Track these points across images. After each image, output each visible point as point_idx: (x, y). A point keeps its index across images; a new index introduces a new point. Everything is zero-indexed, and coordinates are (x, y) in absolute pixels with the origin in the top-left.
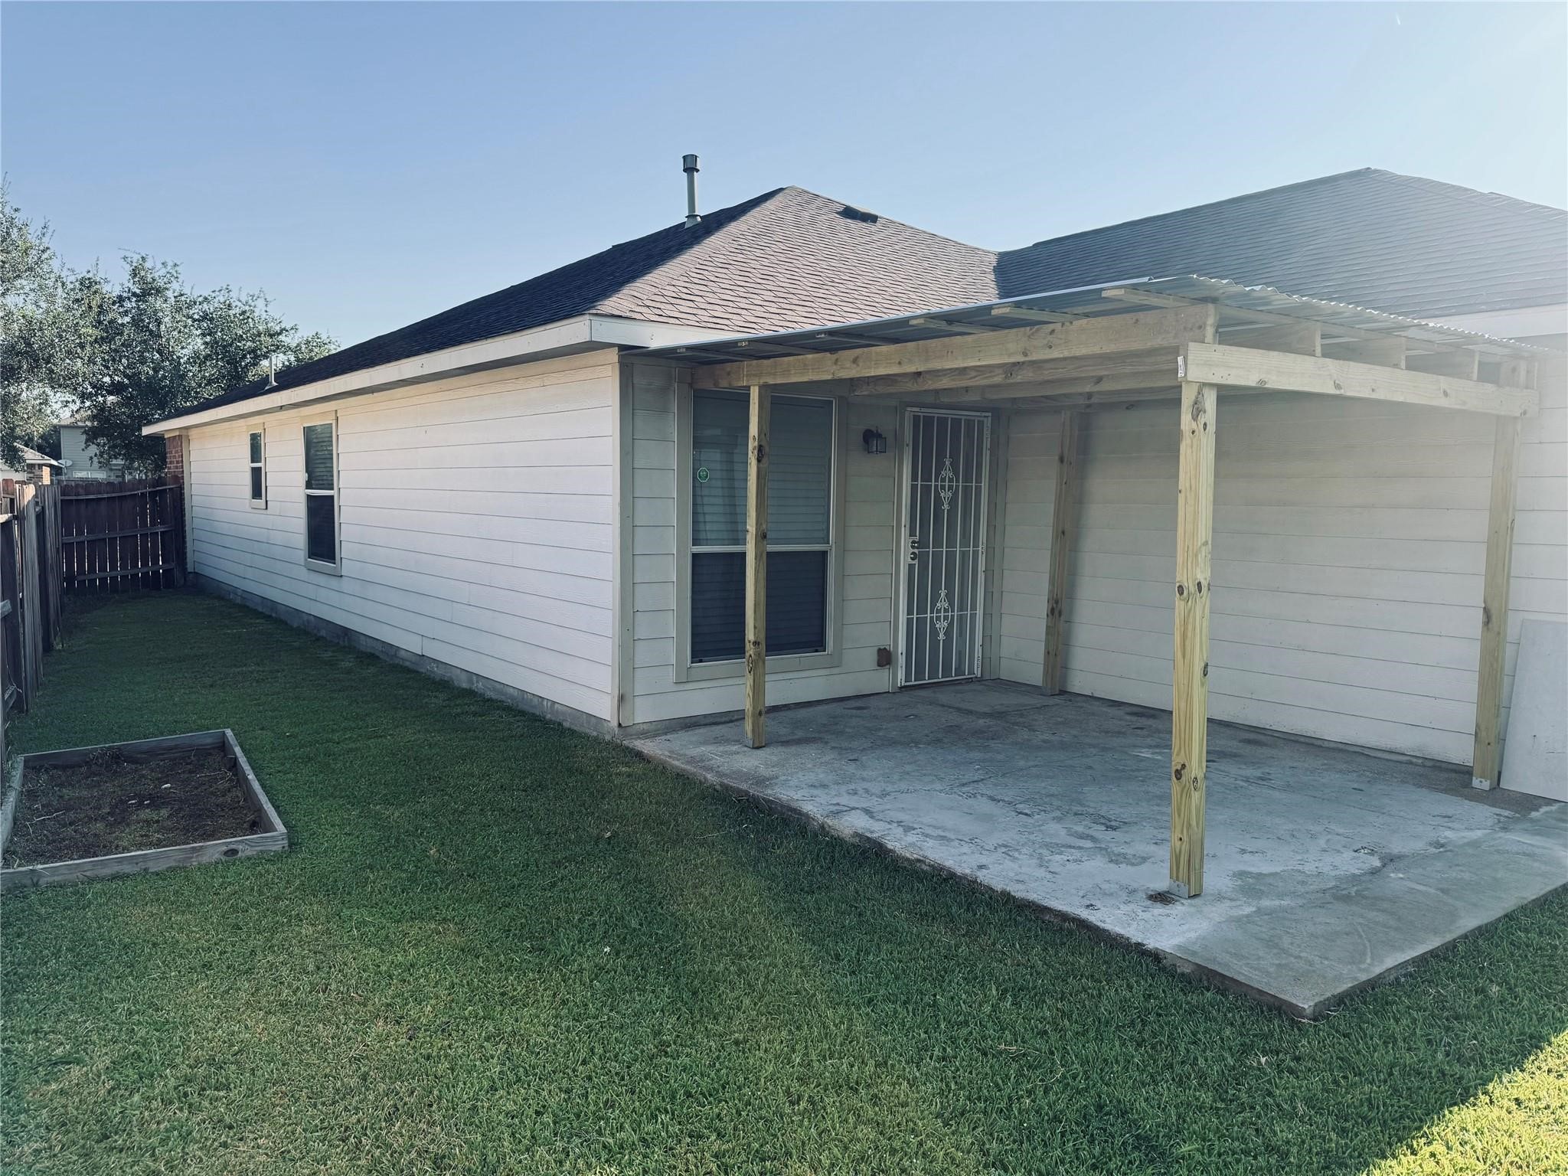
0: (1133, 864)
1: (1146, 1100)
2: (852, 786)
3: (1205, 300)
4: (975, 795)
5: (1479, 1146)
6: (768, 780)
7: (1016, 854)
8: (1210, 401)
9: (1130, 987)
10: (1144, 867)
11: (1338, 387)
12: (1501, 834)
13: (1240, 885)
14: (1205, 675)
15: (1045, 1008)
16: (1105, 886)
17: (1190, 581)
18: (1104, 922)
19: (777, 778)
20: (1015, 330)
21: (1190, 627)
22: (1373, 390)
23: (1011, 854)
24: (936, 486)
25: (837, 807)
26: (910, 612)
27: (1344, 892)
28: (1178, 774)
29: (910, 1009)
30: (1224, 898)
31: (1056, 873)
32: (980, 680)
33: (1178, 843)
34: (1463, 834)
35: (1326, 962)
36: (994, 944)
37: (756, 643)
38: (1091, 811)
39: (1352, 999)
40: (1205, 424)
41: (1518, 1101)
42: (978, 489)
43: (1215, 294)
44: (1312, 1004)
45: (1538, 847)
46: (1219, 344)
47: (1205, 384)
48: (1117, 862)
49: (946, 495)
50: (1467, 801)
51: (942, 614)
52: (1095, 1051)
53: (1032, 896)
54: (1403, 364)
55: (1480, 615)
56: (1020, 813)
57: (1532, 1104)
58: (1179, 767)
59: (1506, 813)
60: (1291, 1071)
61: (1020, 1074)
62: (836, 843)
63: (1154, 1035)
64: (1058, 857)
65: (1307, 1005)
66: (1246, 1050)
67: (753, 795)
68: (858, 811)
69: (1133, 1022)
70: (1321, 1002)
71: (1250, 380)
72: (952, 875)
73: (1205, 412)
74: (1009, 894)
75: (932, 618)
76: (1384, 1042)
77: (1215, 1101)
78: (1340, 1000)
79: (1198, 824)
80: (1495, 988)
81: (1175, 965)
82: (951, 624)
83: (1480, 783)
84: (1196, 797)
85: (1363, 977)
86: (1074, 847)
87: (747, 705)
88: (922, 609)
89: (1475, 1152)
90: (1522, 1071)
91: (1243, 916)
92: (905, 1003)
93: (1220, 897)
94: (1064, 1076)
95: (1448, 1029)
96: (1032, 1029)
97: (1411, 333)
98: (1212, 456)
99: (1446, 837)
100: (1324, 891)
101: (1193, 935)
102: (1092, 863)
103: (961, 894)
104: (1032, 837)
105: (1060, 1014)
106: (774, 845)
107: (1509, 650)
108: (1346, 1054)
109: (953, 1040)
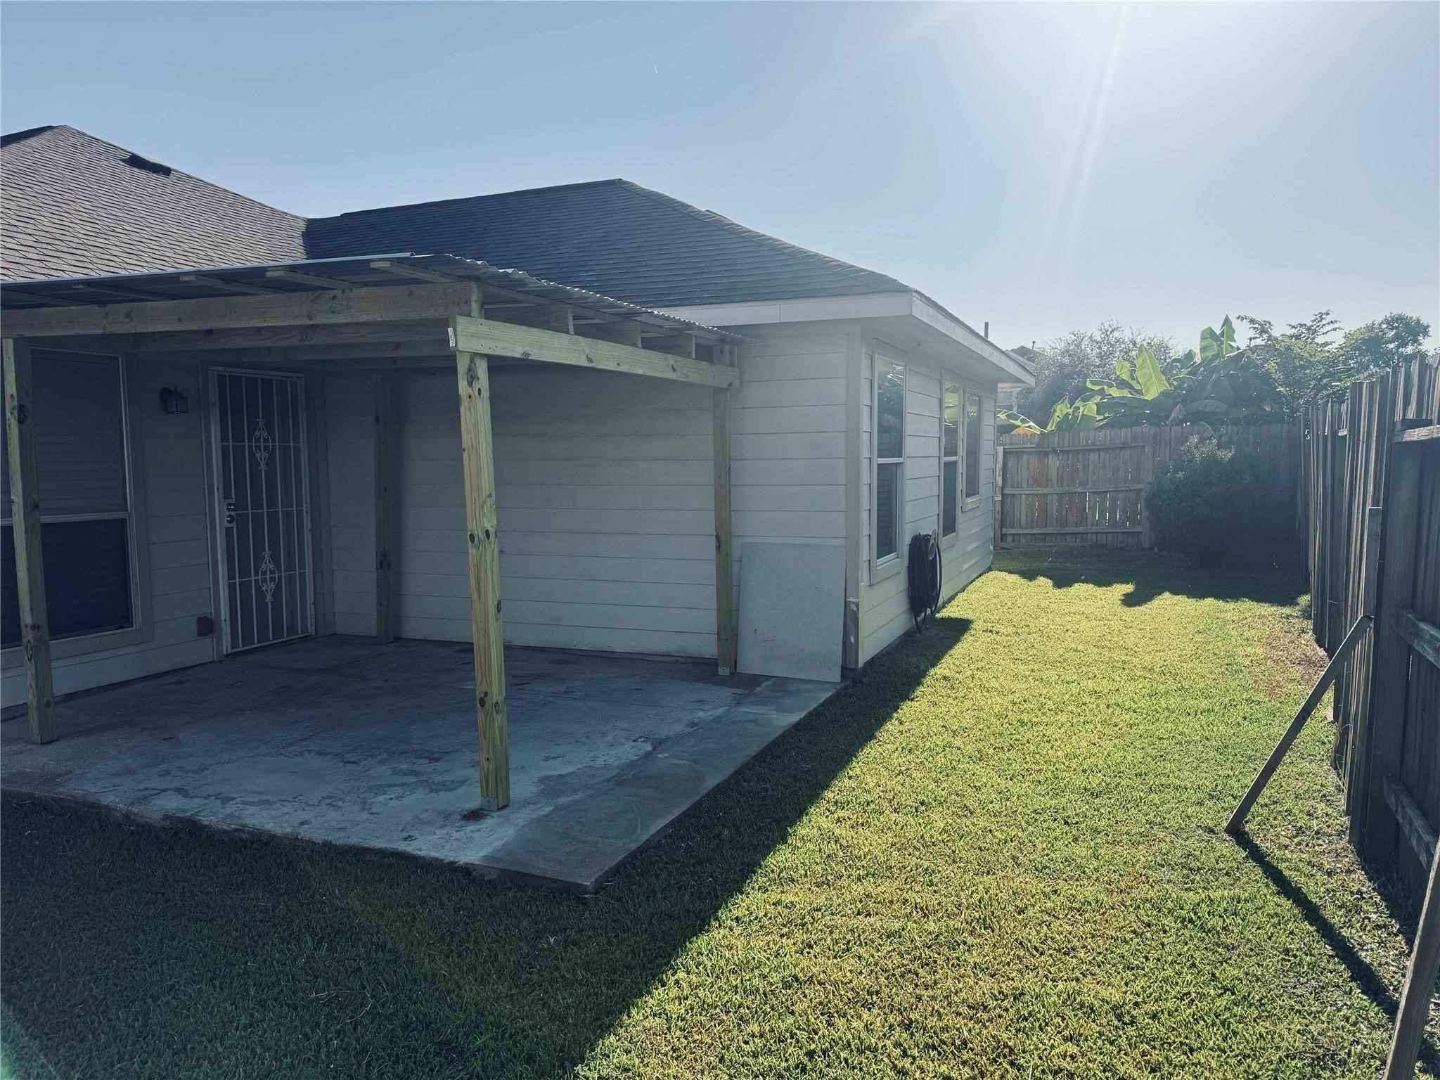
0: (451, 790)
1: (450, 1007)
2: (165, 767)
3: (468, 278)
4: (301, 753)
5: (709, 964)
6: (59, 776)
7: (340, 804)
8: (482, 369)
9: (442, 905)
10: (461, 791)
11: (590, 360)
12: (736, 708)
13: (543, 789)
14: (499, 611)
15: (360, 945)
16: (424, 816)
17: (479, 530)
18: (420, 850)
19: (71, 772)
20: (297, 294)
21: (482, 570)
22: (618, 364)
23: (334, 804)
24: (250, 447)
25: (144, 793)
26: (231, 576)
27: (625, 777)
28: (482, 702)
29: (217, 983)
30: (529, 803)
31: (378, 814)
32: (314, 638)
33: (486, 763)
34: (711, 713)
35: (606, 841)
36: (312, 897)
37: (34, 627)
38: (416, 747)
39: (626, 867)
40: (479, 390)
41: (737, 919)
42: (297, 451)
43: (477, 273)
44: (593, 880)
45: (759, 714)
46: (485, 318)
47: (476, 354)
48: (436, 791)
49: (262, 456)
50: (714, 687)
51: (268, 576)
52: (406, 974)
53: (354, 841)
54: (639, 343)
55: (713, 541)
56: (349, 762)
57: (747, 919)
58: (482, 696)
59: (740, 691)
60: (575, 943)
61: (330, 1017)
62: (145, 830)
63: (462, 942)
64: (381, 798)
65: (588, 883)
66: (540, 935)
67: (40, 796)
68: (169, 792)
69: (442, 938)
70: (600, 876)
71: (516, 352)
72: (273, 837)
73: (478, 379)
74: (330, 843)
75: (257, 581)
76: (647, 898)
77: (510, 989)
78: (616, 871)
79: (501, 743)
80: (726, 832)
81: (483, 875)
82: (278, 586)
83: (724, 671)
84: (498, 719)
85: (634, 846)
86: (397, 785)
87: (30, 697)
88: (244, 572)
89: (706, 970)
90: (742, 894)
91: (544, 816)
92: (212, 979)
93: (525, 803)
94: (374, 1007)
95: (693, 873)
96: (346, 970)
97: (643, 318)
98: (488, 418)
99: (699, 718)
100: (609, 780)
101: (499, 843)
102: (414, 797)
103: (282, 854)
104: (358, 783)
105: (374, 947)
106: (64, 848)
107: (735, 567)
108: (618, 916)
109: (262, 1004)
